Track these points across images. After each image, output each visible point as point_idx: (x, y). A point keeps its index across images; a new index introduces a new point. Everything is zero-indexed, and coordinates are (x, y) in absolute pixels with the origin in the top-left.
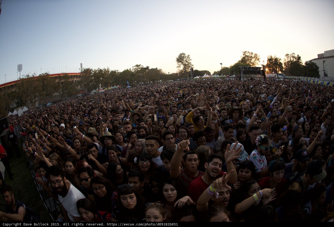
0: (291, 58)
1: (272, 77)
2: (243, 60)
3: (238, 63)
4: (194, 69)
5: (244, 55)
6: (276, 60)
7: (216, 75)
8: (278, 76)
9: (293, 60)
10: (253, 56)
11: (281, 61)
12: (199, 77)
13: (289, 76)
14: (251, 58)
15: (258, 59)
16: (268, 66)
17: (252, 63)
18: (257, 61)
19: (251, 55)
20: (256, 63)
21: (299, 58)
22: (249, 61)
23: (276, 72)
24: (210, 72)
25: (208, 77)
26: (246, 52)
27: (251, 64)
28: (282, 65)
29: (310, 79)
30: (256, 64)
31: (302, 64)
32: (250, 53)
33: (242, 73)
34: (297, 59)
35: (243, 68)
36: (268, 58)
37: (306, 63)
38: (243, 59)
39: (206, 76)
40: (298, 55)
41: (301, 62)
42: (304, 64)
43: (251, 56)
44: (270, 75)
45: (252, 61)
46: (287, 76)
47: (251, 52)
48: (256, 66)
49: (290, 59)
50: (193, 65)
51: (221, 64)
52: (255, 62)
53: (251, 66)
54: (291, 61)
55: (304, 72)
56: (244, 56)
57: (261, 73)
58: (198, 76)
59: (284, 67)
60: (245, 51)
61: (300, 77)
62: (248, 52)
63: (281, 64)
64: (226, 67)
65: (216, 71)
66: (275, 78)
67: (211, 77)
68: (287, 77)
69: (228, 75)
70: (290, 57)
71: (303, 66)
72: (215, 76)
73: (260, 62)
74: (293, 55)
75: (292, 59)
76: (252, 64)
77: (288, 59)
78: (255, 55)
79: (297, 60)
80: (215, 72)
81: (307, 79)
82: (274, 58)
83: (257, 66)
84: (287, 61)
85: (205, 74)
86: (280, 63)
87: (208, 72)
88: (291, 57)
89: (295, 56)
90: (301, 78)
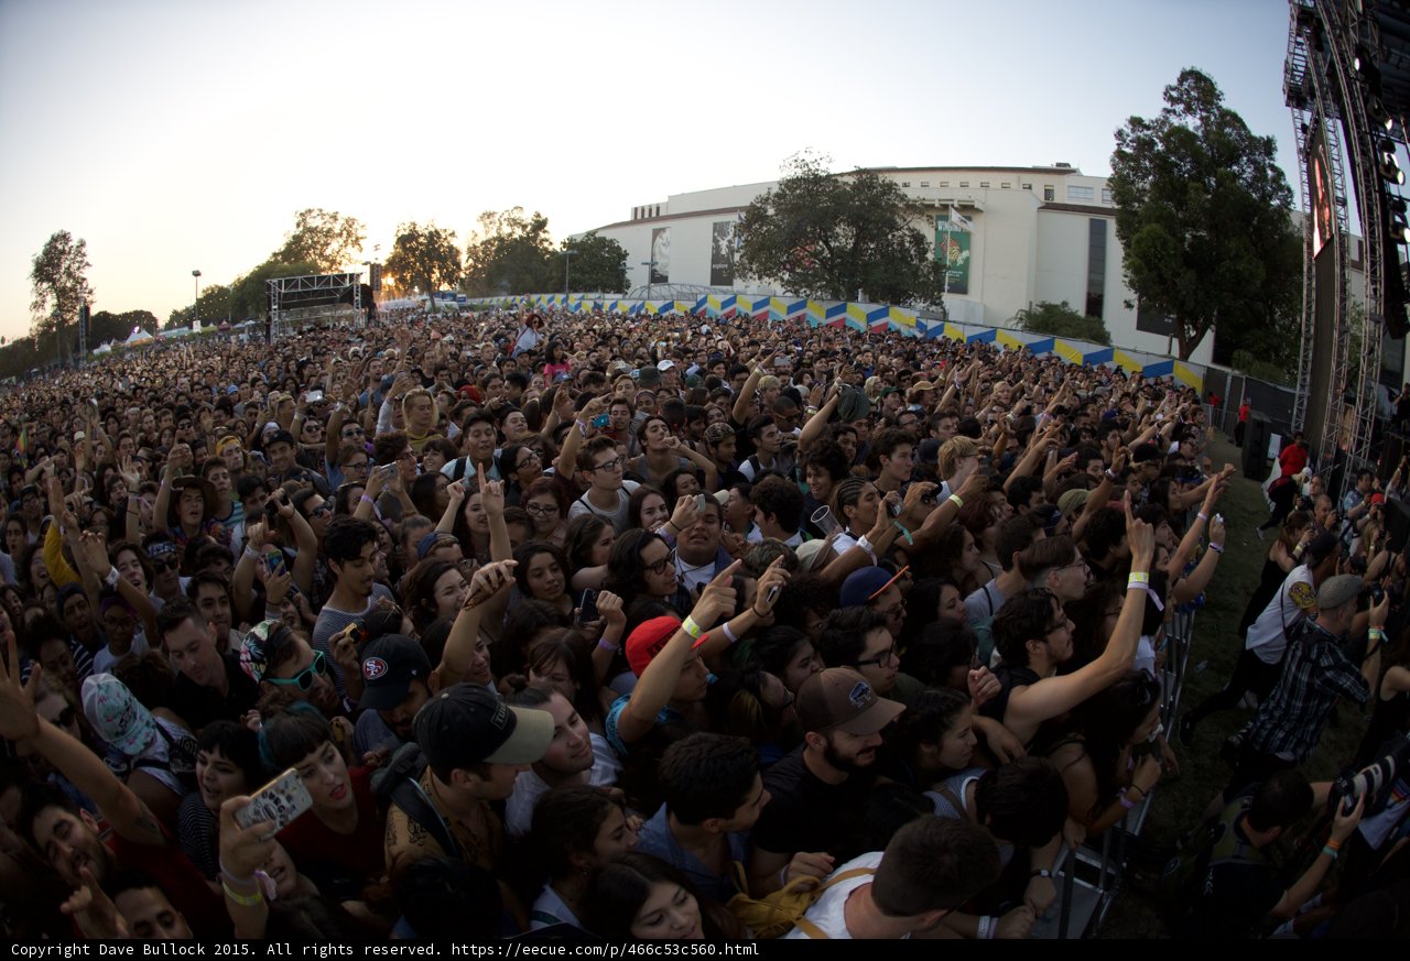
0: (505, 223)
1: (408, 309)
2: (295, 249)
3: (269, 263)
4: (94, 311)
5: (298, 225)
6: (434, 236)
7: (179, 327)
8: (433, 303)
9: (510, 235)
10: (337, 231)
11: (454, 242)
12: (112, 344)
13: (483, 296)
14: (326, 236)
15: (356, 242)
16: (396, 265)
17: (326, 259)
18: (350, 247)
19: (329, 226)
20: (347, 256)
21: (540, 225)
22: (318, 252)
23: (428, 287)
24: (154, 315)
25: (144, 340)
26: (310, 211)
27: (325, 264)
28: (457, 255)
29: (582, 298)
30: (344, 261)
31: (551, 249)
32: (327, 218)
33: (276, 307)
34: (529, 228)
35: (280, 282)
36: (400, 235)
37: (570, 244)
38: (293, 243)
39: (139, 336)
40: (538, 215)
41: (547, 240)
42: (557, 247)
43: (330, 230)
44: (401, 300)
45: (328, 252)
46: (475, 297)
47: (331, 213)
48: (341, 268)
49: (499, 228)
50: (91, 292)
51: (197, 274)
52: (341, 253)
53: (324, 270)
54: (500, 239)
55: (554, 274)
56: (301, 228)
57: (356, 298)
58: (109, 343)
59: (464, 265)
60: (307, 208)
61: (534, 297)
62: (322, 215)
63: (453, 252)
64: (220, 285)
65: (180, 308)
66: (420, 310)
67: (158, 342)
68: (476, 302)
69: (225, 323)
70: (498, 224)
71: (554, 253)
72: (174, 333)
73: (361, 250)
74: (516, 215)
75: (506, 230)
76: (328, 264)
77: (487, 232)
78: (347, 221)
79: (528, 234)
80: (175, 312)
81: (565, 300)
82: (426, 232)
83: (347, 269)
84: (482, 237)
85: (137, 329)
86: (451, 248)
87: (148, 316)
88: (501, 224)
89: (524, 218)
90: (539, 299)
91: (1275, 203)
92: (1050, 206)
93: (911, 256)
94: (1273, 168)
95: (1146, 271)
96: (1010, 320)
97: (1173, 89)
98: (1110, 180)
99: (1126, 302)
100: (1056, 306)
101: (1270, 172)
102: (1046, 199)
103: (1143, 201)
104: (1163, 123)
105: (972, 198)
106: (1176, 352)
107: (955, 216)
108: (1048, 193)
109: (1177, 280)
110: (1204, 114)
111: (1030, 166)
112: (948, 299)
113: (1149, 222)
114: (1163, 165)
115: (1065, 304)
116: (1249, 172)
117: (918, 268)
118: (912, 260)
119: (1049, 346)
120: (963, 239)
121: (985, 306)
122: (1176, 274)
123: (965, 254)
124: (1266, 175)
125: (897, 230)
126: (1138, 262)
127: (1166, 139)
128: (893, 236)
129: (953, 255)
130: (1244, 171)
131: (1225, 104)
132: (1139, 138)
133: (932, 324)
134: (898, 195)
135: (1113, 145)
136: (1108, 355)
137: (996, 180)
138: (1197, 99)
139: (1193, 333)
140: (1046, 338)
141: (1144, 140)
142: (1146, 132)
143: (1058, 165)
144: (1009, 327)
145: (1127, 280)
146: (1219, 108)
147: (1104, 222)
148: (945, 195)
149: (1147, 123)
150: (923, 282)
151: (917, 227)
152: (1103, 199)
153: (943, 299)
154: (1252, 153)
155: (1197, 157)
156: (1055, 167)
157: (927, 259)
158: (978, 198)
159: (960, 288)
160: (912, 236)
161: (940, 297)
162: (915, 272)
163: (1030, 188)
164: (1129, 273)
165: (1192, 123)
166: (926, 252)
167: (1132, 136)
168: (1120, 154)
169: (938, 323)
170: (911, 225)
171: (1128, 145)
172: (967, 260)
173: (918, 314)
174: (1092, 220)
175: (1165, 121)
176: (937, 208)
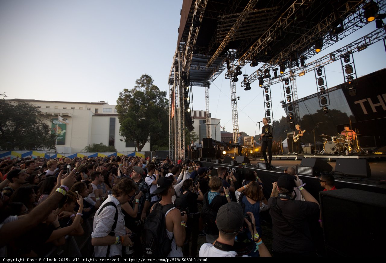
91: (165, 108)
92: (97, 114)
93: (42, 133)
94: (166, 99)
95: (126, 131)
96: (82, 150)
97: (139, 80)
98: (117, 106)
99: (120, 140)
100: (98, 145)
101: (165, 101)
102: (95, 112)
103: (126, 112)
104: (134, 90)
105: (68, 113)
106: (137, 150)
107: (61, 119)
108: (96, 110)
109: (135, 132)
110: (147, 87)
111: (90, 102)
112: (57, 147)
113: (127, 117)
114: (133, 101)
115: (101, 143)
116: (158, 101)
117: (45, 137)
118: (43, 134)
119: (96, 155)
120: (63, 127)
121: (72, 148)
122: (136, 130)
123: (64, 131)
124: (163, 101)
125: (36, 124)
126: (123, 128)
127: (135, 94)
128: (35, 126)
129: (59, 132)
130: (157, 101)
131: (154, 84)
132: (126, 95)
133: (51, 155)
134: (37, 111)
135: (118, 96)
136: (115, 154)
137: (77, 107)
138: (145, 83)
139: (141, 144)
140: (95, 153)
141: (128, 95)
142: (129, 93)
143: (101, 102)
144: (82, 152)
145: (120, 134)
146: (152, 85)
147: (115, 118)
148: (57, 111)
149: (129, 90)
150: (47, 142)
151: (46, 123)
152: (114, 111)
153: (55, 146)
154: (160, 96)
155: (143, 99)
156: (99, 102)
157: (49, 134)
158: (70, 112)
159: (62, 142)
160: (43, 126)
161: (54, 146)
162: (44, 138)
163: (90, 109)
164: (121, 132)
165: (143, 89)
166: (49, 131)
167: (124, 94)
168: (120, 99)
169: (54, 154)
170: (43, 122)
171: (123, 97)
172: (65, 134)
173: (46, 152)
174: (111, 118)
175: (135, 90)
176: (53, 116)
